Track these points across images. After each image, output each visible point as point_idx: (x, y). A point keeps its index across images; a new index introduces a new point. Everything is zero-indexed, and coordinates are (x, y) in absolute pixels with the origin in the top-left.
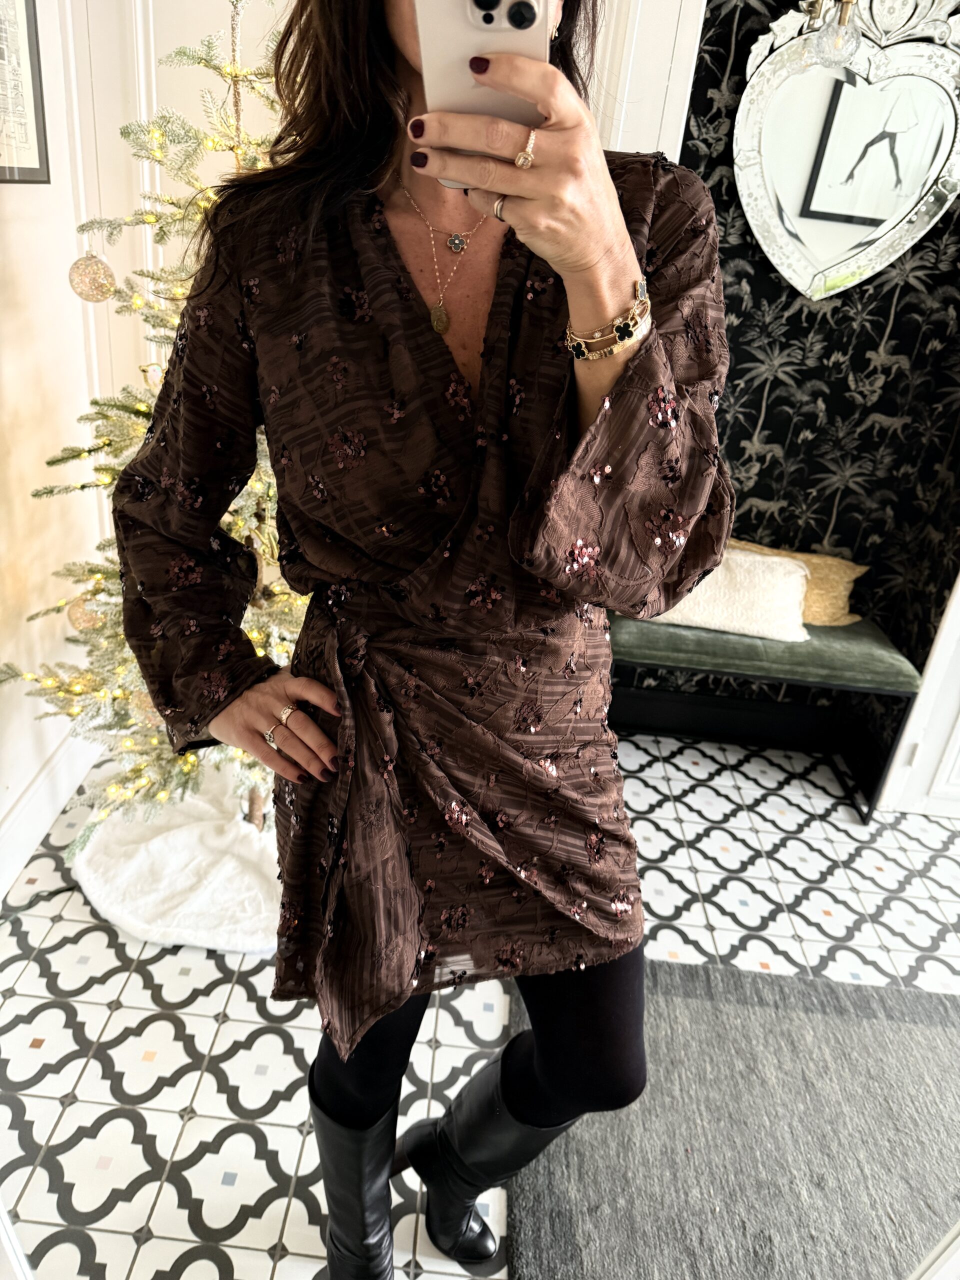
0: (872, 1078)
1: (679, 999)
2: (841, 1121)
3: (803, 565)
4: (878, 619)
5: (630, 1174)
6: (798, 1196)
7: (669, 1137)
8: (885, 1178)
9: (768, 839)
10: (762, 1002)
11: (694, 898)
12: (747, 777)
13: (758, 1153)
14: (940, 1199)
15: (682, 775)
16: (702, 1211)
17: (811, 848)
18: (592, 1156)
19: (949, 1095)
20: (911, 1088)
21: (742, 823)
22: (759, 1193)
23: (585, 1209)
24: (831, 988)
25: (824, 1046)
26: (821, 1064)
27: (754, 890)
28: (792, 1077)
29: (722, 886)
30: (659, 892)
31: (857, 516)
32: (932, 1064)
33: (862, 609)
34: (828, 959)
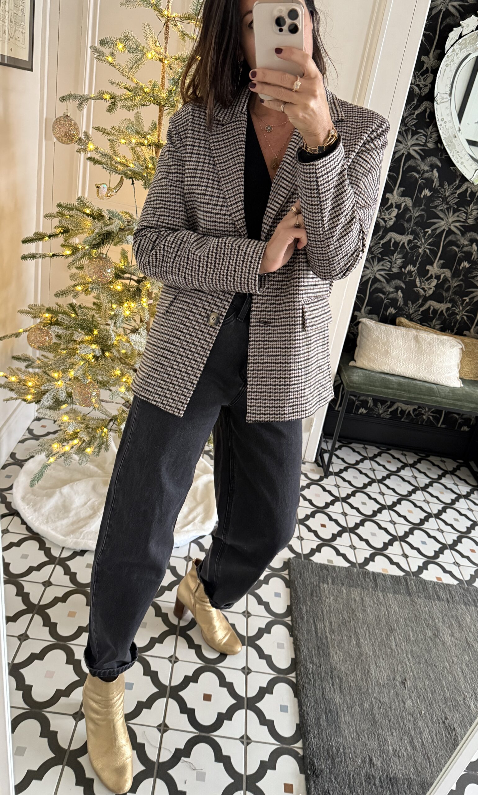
1: (391, 595)
3: (461, 342)
5: (370, 691)
6: (469, 707)
7: (391, 671)
9: (435, 507)
10: (439, 598)
11: (394, 539)
12: (420, 472)
13: (444, 683)
15: (381, 468)
16: (414, 713)
17: (461, 514)
18: (347, 680)
21: (418, 496)
22: (446, 704)
23: (345, 709)
27: (429, 536)
28: (460, 641)
29: (411, 532)
30: (373, 534)
34: (475, 576)
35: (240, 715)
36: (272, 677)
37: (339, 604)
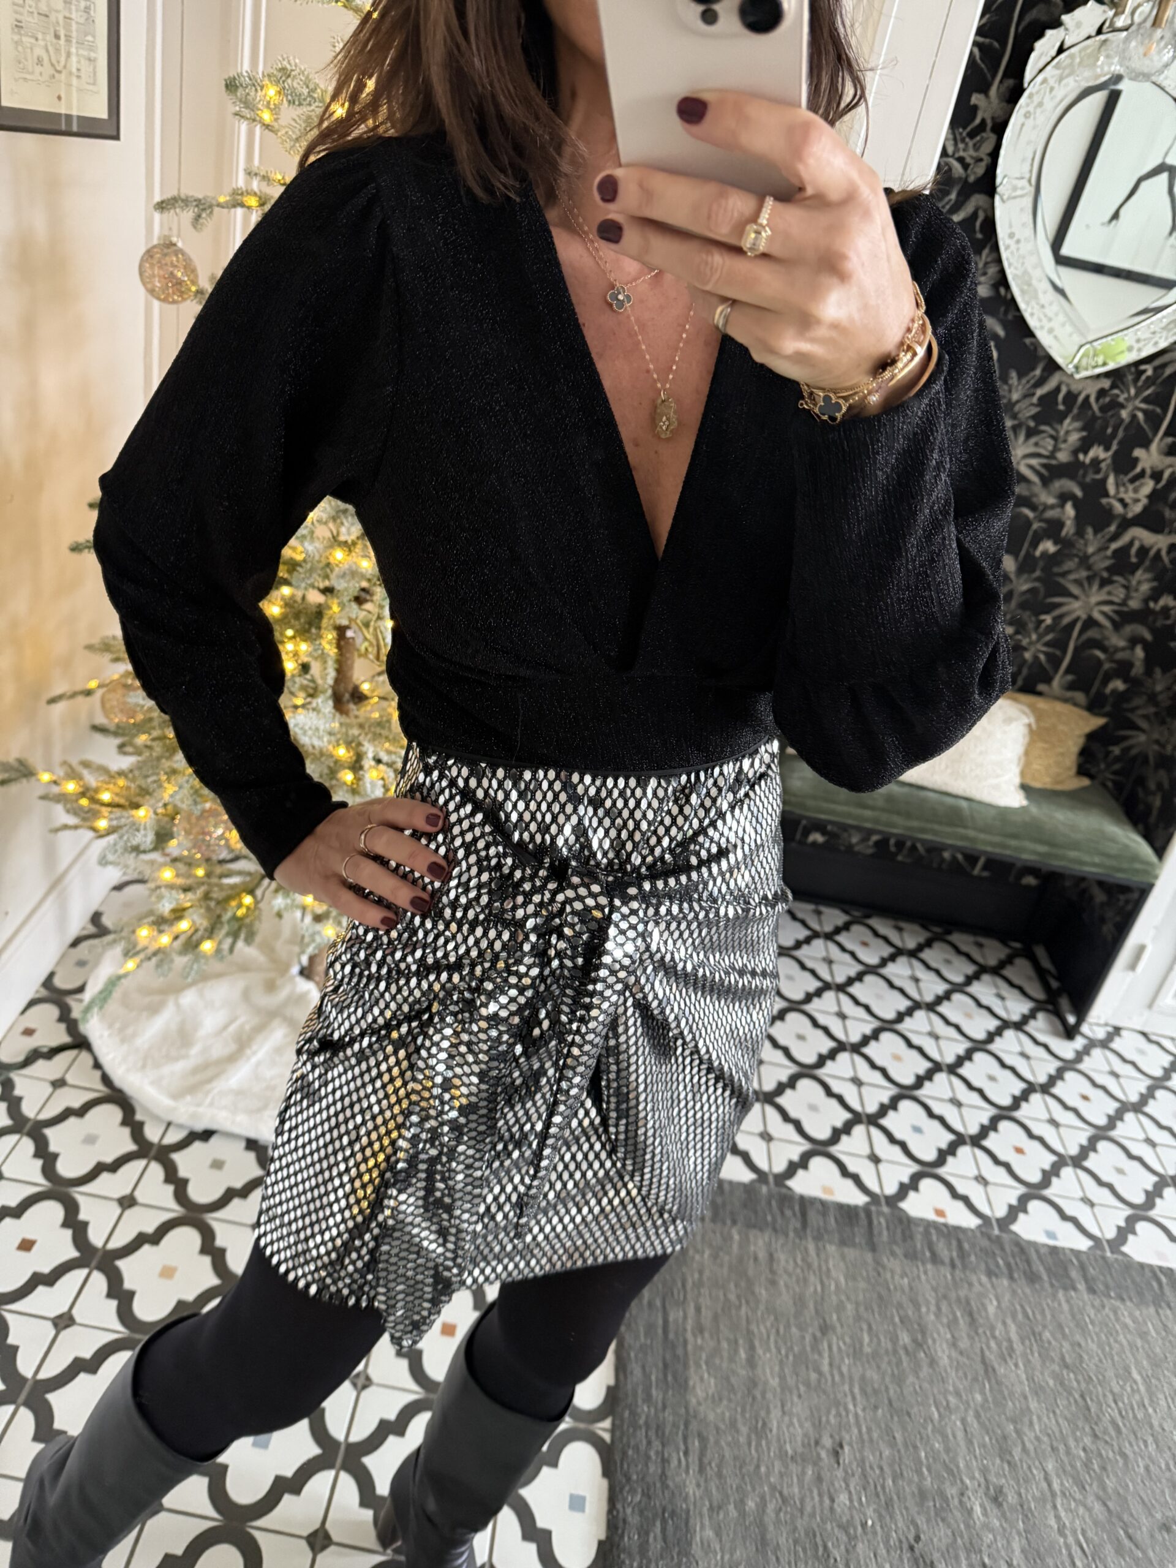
0: (1067, 1366)
1: (834, 1248)
2: (1026, 1420)
3: (1027, 710)
4: (1110, 784)
5: (763, 1469)
6: (970, 1513)
7: (813, 1425)
8: (1078, 1496)
9: (951, 1049)
10: (935, 1259)
11: (857, 1118)
12: (928, 967)
13: (923, 1454)
14: (1145, 1526)
15: (847, 957)
16: (850, 1522)
17: (1003, 1065)
18: (717, 1442)
19: (1161, 1396)
20: (1114, 1383)
21: (918, 1024)
22: (921, 1504)
23: (705, 1510)
24: (1022, 1247)
25: (1009, 1321)
26: (1005, 1344)
27: (930, 1114)
28: (968, 1358)
29: (893, 1104)
30: (813, 1108)
31: (1099, 654)
32: (1141, 1355)
33: (1093, 771)
34: (1018, 1208)
37: (721, 1266)
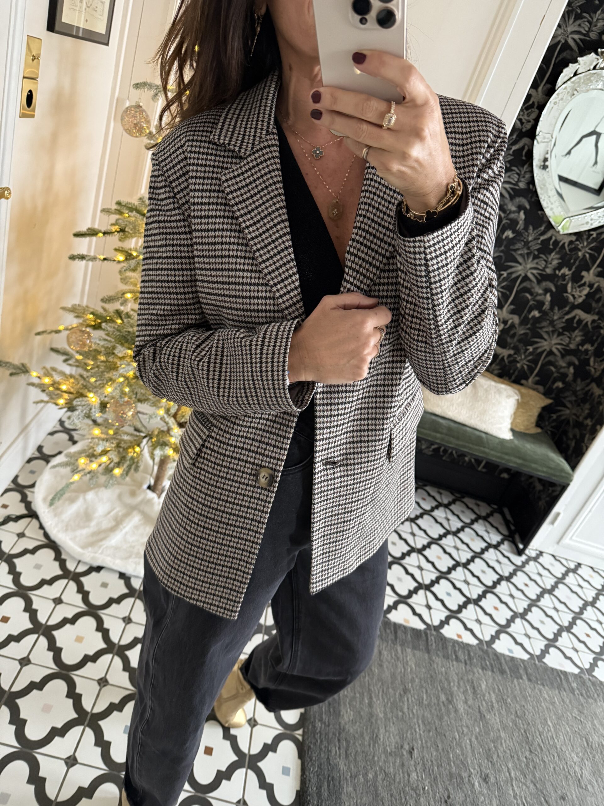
0: (518, 716)
1: (409, 650)
2: (499, 742)
3: (517, 392)
4: (550, 432)
5: (376, 758)
6: (473, 786)
7: (400, 738)
8: (523, 781)
9: (464, 556)
10: (457, 659)
11: (420, 586)
12: (453, 513)
13: (451, 756)
14: (553, 797)
16: (417, 788)
17: (489, 566)
18: (354, 743)
19: (561, 734)
20: (539, 726)
21: (448, 541)
22: (451, 780)
23: (348, 778)
24: (497, 656)
25: (492, 693)
26: (490, 704)
27: (455, 587)
28: (473, 709)
29: (437, 581)
30: (400, 579)
31: (553, 369)
32: (552, 714)
33: (542, 425)
34: (495, 637)
35: (240, 774)
36: (278, 732)
